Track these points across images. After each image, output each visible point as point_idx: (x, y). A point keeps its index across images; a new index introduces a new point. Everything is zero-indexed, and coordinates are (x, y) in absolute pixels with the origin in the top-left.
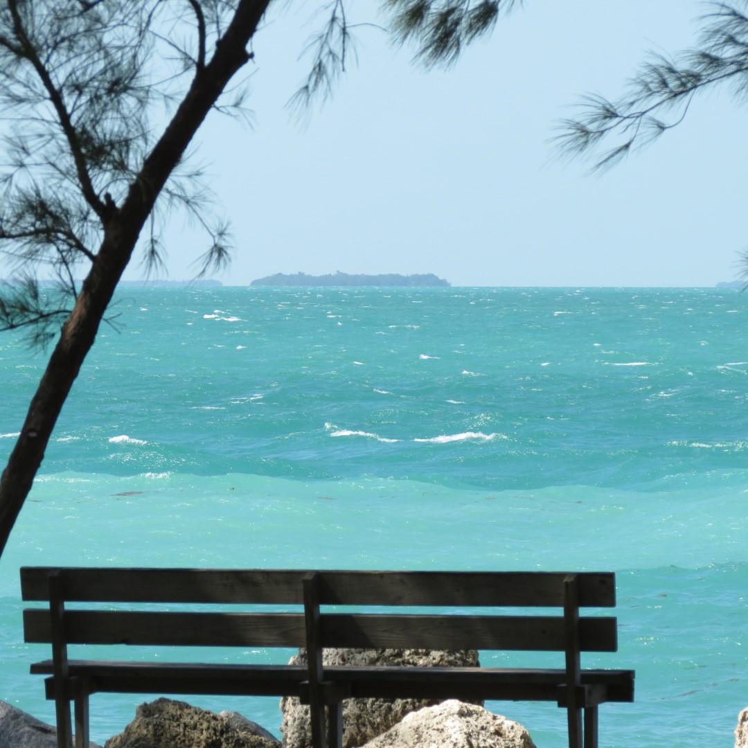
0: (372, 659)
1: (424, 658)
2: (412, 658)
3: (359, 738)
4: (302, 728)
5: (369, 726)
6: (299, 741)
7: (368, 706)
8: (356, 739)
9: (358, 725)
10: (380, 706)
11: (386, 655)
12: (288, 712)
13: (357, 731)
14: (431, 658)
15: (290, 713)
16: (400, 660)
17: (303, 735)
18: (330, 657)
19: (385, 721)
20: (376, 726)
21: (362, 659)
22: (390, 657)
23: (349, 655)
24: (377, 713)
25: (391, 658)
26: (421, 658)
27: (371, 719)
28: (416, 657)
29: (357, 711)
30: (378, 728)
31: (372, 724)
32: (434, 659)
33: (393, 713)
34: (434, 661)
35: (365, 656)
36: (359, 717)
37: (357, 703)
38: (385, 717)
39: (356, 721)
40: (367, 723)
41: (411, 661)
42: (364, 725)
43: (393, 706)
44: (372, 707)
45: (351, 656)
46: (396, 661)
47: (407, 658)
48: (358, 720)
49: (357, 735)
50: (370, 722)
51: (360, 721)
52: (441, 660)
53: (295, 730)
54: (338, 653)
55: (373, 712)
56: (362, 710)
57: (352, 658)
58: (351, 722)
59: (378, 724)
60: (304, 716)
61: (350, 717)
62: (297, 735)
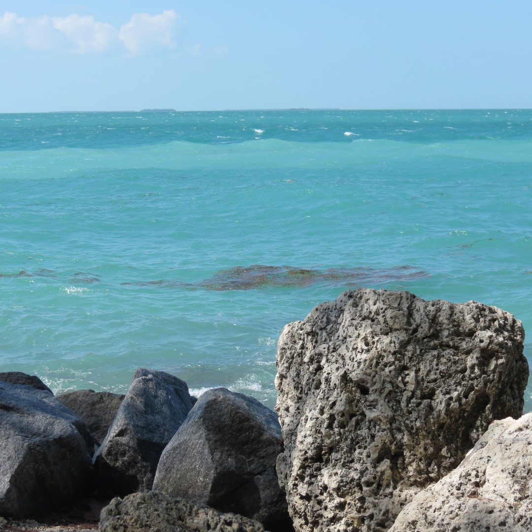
0: (402, 341)
1: (467, 339)
2: (452, 340)
3: (393, 447)
4: (318, 432)
5: (406, 432)
6: (315, 448)
7: (403, 405)
8: (389, 449)
9: (391, 430)
10: (418, 405)
11: (419, 336)
12: (287, 393)
13: (391, 438)
14: (477, 340)
15: (290, 396)
16: (436, 342)
17: (319, 440)
18: (348, 339)
19: (426, 424)
20: (414, 431)
21: (391, 342)
22: (424, 338)
23: (373, 338)
24: (414, 415)
25: (425, 340)
26: (464, 340)
27: (407, 422)
28: (456, 339)
29: (390, 413)
30: (417, 434)
31: (410, 429)
32: (481, 341)
33: (435, 413)
34: (482, 345)
35: (394, 339)
36: (392, 420)
37: (389, 402)
38: (425, 419)
39: (389, 426)
40: (403, 428)
41: (451, 343)
42: (399, 430)
43: (434, 404)
44: (407, 406)
45: (376, 338)
46: (432, 344)
47: (445, 340)
48: (391, 424)
49: (391, 443)
50: (406, 426)
51: (394, 425)
52: (491, 342)
53: (308, 433)
54: (359, 334)
55: (410, 413)
56: (395, 411)
57: (378, 341)
58: (383, 427)
59: (417, 429)
60: (319, 416)
61: (380, 420)
62: (310, 440)
